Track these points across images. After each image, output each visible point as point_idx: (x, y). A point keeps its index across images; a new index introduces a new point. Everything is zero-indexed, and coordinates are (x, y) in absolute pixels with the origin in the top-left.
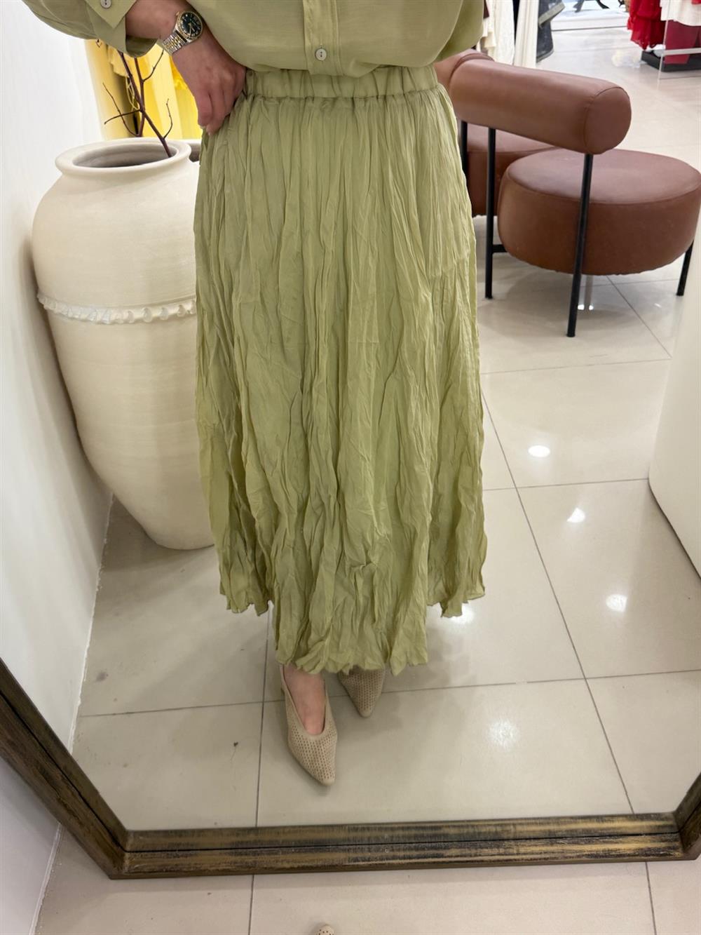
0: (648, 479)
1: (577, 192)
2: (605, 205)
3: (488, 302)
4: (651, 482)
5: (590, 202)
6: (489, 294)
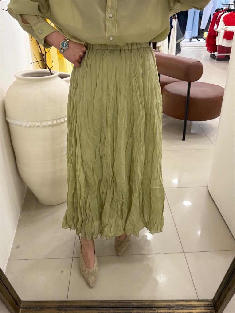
0: (207, 187)
1: (186, 94)
2: (195, 99)
5: (190, 98)
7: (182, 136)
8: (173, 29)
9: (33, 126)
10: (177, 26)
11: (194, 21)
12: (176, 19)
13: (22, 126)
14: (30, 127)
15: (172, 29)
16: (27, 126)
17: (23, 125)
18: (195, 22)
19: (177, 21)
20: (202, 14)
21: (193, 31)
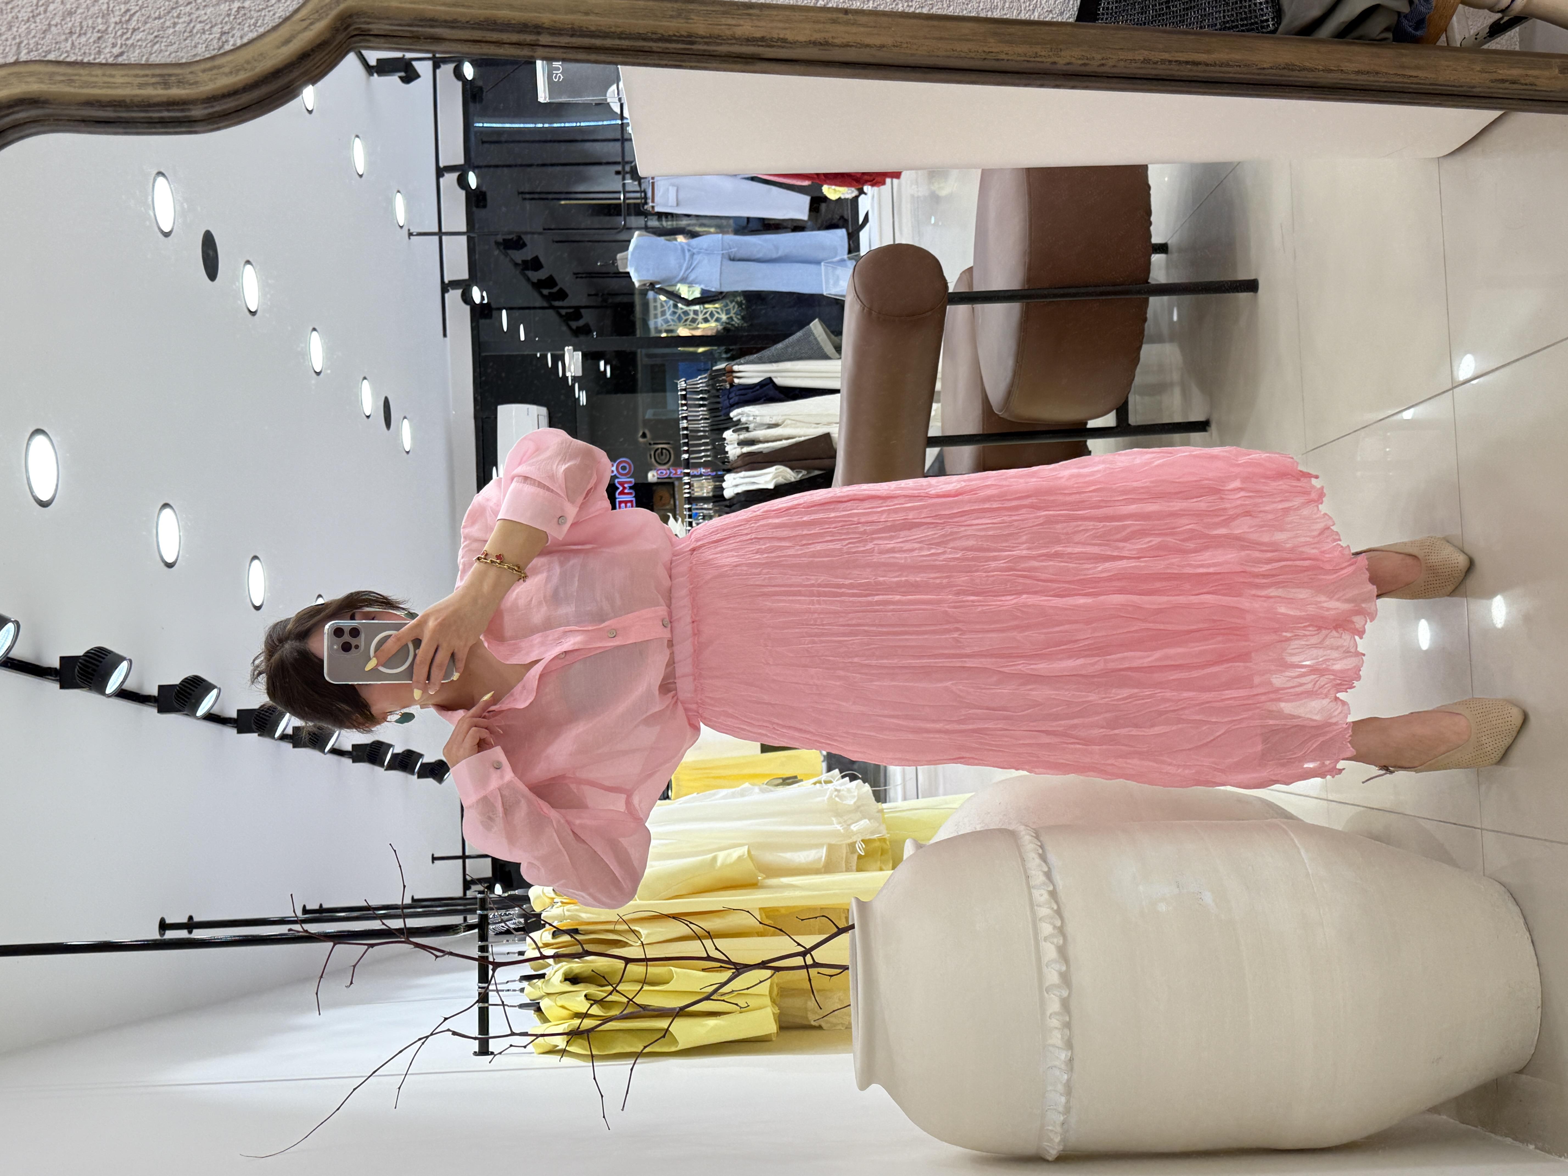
0: (1438, 158)
1: (1015, 308)
2: (1030, 264)
3: (1213, 427)
4: (1441, 155)
5: (1026, 287)
6: (1202, 426)
7: (1243, 296)
8: (776, 377)
9: (1067, 1032)
10: (761, 361)
11: (775, 256)
12: (736, 368)
13: (1068, 1080)
14: (1069, 1045)
15: (779, 381)
16: (1063, 1055)
17: (1066, 1077)
18: (780, 253)
19: (741, 364)
20: (748, 219)
21: (820, 255)
